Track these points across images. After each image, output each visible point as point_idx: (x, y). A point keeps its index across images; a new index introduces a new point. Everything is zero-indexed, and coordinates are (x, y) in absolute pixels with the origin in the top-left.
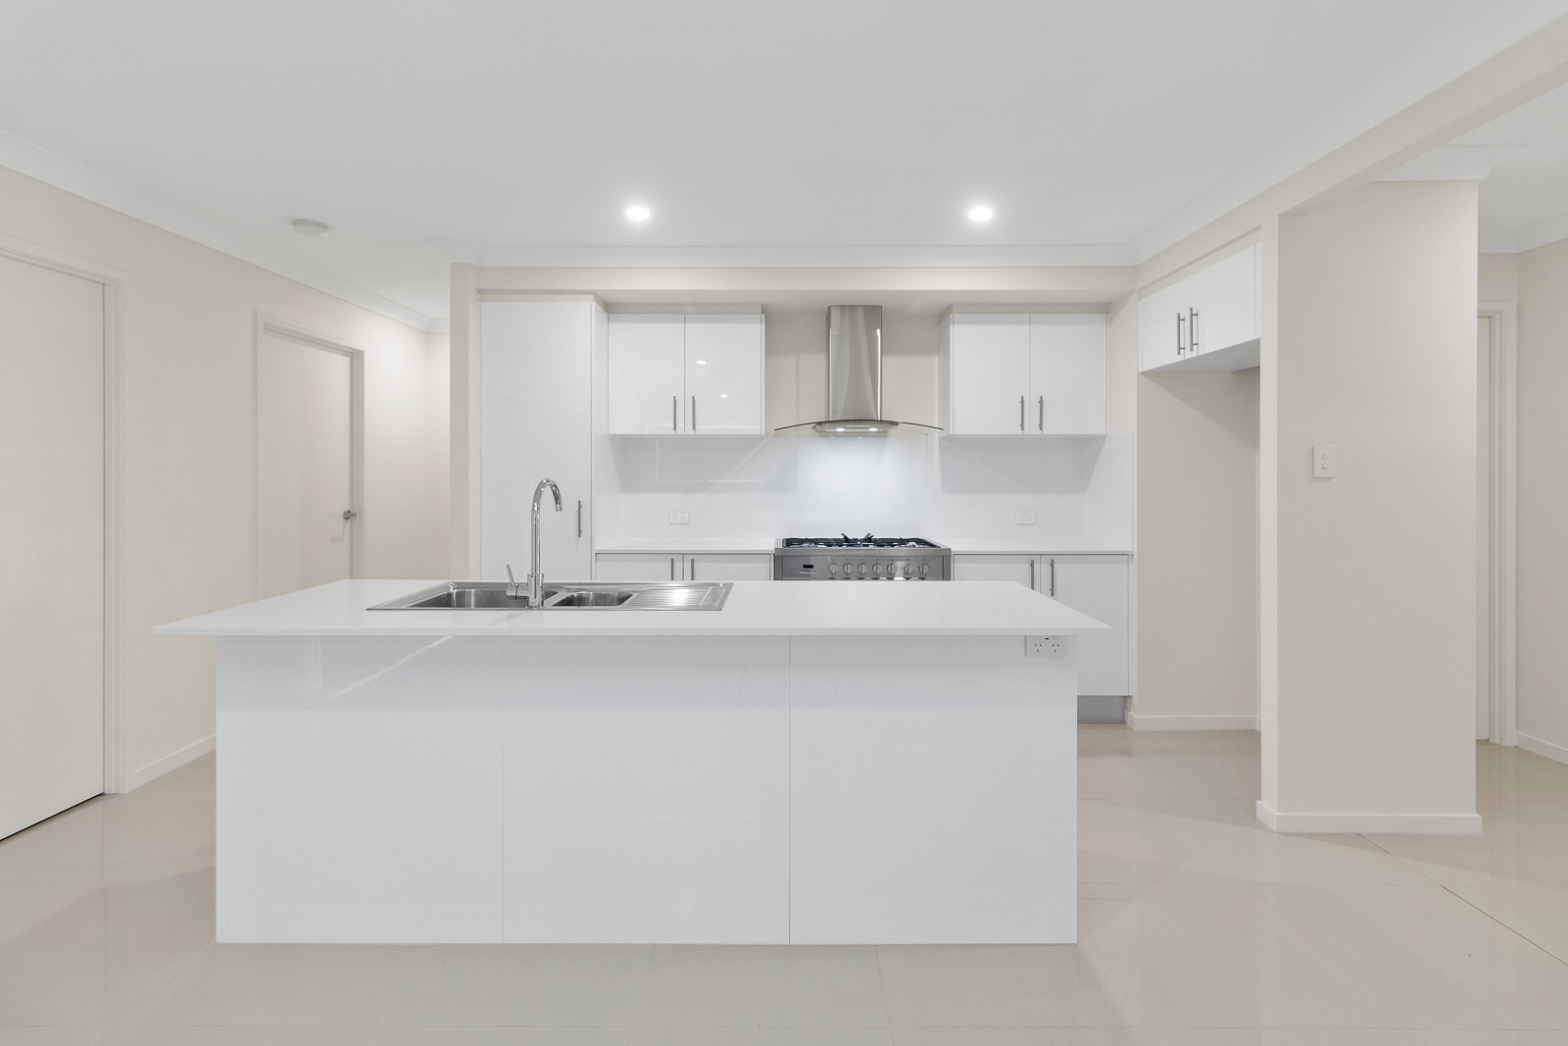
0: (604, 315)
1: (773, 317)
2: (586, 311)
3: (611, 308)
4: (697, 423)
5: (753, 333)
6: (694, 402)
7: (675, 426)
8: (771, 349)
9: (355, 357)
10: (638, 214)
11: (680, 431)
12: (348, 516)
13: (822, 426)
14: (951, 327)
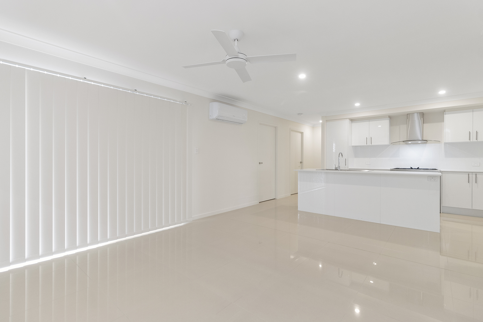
0: (351, 122)
1: (391, 118)
2: (347, 122)
3: (352, 120)
4: (372, 143)
5: (387, 122)
6: (371, 138)
7: (367, 143)
8: (391, 124)
9: (302, 133)
10: (357, 105)
11: (368, 144)
12: (301, 163)
13: (406, 142)
14: (445, 115)
